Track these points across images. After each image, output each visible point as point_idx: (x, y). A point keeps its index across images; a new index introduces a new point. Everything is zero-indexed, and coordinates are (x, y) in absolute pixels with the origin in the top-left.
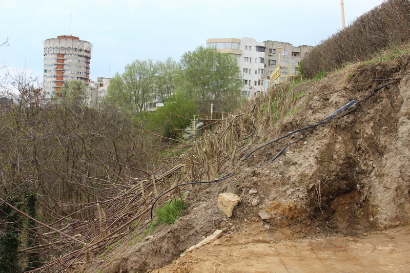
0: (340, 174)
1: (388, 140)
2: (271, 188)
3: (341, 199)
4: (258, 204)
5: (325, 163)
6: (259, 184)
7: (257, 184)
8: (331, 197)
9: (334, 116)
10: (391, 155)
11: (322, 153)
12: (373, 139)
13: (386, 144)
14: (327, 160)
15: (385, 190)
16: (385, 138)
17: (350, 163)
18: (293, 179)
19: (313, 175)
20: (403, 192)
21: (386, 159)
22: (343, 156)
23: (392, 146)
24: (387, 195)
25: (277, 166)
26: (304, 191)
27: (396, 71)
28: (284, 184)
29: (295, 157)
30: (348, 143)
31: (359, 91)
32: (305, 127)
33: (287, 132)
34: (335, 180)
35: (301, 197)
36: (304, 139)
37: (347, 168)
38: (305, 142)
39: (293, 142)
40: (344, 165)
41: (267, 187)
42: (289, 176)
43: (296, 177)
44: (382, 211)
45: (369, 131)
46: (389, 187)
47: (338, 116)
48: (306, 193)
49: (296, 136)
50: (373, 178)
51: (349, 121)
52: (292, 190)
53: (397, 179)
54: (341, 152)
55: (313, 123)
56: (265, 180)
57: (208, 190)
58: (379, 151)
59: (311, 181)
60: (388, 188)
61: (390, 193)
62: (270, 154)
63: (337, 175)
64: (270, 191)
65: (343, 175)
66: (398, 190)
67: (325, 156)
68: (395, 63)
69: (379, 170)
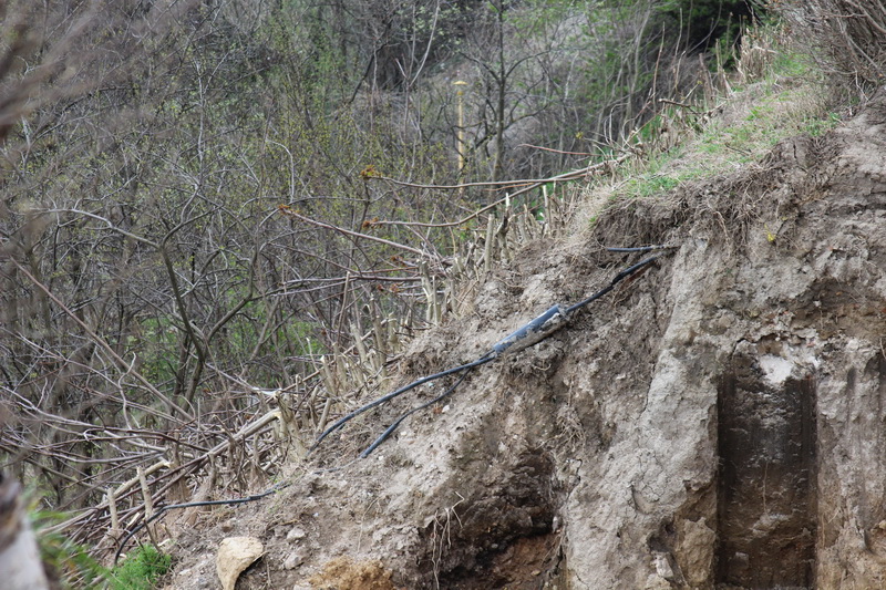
0: (512, 490)
1: (620, 409)
2: (344, 524)
3: (525, 550)
4: (299, 565)
5: (474, 465)
6: (316, 515)
7: (311, 516)
8: (495, 546)
9: (510, 344)
10: (623, 448)
11: (468, 438)
12: (591, 406)
13: (615, 421)
14: (481, 455)
15: (593, 535)
16: (615, 404)
17: (537, 463)
18: (392, 505)
19: (435, 496)
20: (636, 540)
21: (612, 457)
22: (518, 447)
23: (630, 424)
24: (593, 548)
25: (369, 469)
26: (410, 534)
27: (672, 225)
28: (371, 516)
29: (413, 446)
30: (536, 414)
31: (604, 266)
32: (454, 368)
33: (414, 377)
34: (498, 505)
35: (400, 547)
36: (443, 400)
37: (532, 475)
38: (446, 408)
39: (421, 405)
40: (523, 469)
41: (335, 523)
42: (388, 497)
43: (402, 498)
44: (579, 583)
45: (585, 385)
46: (603, 527)
47: (518, 346)
48: (414, 539)
49: (428, 392)
50: (572, 505)
51: (544, 356)
52: (385, 531)
53: (624, 509)
54: (515, 437)
55: (473, 357)
56: (334, 506)
57: (228, 523)
58: (601, 437)
59: (429, 510)
60: (600, 530)
61: (603, 542)
62: (367, 435)
63: (504, 493)
64: (341, 531)
65: (521, 492)
66: (625, 536)
67: (477, 446)
68: (669, 204)
69: (590, 484)
